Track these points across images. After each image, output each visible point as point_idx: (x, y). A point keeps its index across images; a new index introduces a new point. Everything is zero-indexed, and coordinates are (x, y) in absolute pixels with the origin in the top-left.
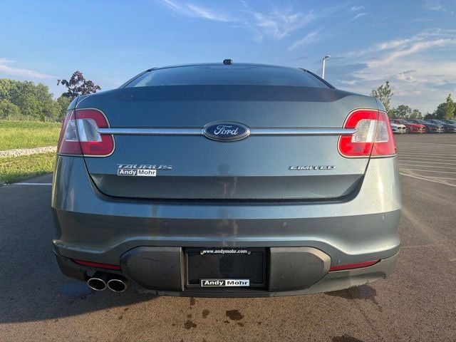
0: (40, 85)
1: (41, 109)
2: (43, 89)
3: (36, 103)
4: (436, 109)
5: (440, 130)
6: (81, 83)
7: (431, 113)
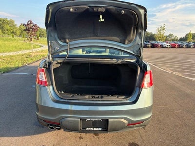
0: (11, 20)
1: (12, 31)
2: (12, 22)
3: (9, 28)
4: (185, 36)
5: (184, 47)
6: (32, 25)
7: (182, 37)
